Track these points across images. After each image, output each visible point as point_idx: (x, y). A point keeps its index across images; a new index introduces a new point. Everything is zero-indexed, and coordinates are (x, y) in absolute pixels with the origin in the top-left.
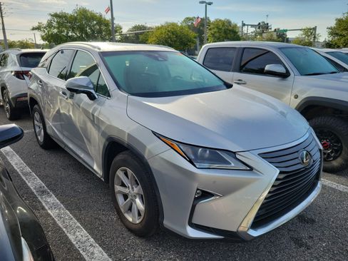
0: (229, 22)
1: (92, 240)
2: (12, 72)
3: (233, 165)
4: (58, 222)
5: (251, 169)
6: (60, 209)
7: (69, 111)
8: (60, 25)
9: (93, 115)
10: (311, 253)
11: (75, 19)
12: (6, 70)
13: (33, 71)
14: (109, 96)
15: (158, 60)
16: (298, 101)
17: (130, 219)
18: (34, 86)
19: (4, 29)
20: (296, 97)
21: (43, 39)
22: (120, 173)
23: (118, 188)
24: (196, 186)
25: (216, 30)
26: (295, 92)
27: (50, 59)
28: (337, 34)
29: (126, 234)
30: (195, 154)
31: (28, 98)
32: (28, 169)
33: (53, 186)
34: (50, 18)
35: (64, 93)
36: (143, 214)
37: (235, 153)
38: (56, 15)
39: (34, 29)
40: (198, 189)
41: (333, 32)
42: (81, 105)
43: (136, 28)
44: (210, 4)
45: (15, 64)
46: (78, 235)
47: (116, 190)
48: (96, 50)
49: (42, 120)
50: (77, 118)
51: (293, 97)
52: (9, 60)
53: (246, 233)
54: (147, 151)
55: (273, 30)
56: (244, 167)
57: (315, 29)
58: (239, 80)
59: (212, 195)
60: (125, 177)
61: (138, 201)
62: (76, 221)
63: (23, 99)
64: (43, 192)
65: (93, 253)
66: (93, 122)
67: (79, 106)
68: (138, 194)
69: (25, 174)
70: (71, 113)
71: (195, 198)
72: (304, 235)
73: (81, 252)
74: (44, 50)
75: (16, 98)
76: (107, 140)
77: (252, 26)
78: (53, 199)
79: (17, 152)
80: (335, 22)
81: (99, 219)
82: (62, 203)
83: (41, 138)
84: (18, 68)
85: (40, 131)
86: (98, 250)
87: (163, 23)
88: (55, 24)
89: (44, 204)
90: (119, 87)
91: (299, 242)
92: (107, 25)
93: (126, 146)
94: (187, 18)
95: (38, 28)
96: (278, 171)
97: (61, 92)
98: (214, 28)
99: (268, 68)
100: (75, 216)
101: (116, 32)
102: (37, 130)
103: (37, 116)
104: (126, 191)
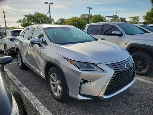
0: (100, 16)
1: (41, 103)
2: (9, 39)
3: (96, 69)
4: (27, 97)
5: (103, 70)
6: (28, 92)
7: (31, 52)
8: (29, 20)
9: (40, 53)
10: (132, 107)
11: (35, 17)
12: (6, 38)
13: (17, 37)
14: (47, 45)
15: (67, 30)
16: (127, 46)
17: (56, 95)
18: (17, 43)
19: (5, 22)
20: (126, 44)
21: (22, 26)
22: (52, 76)
23: (51, 82)
24: (81, 78)
25: (94, 19)
26: (125, 42)
27: (24, 32)
28: (147, 19)
29: (55, 101)
30: (80, 65)
31: (15, 49)
32: (15, 77)
33: (25, 84)
34: (24, 17)
35: (29, 45)
36: (61, 92)
37: (96, 64)
38: (27, 16)
39: (17, 22)
40: (82, 79)
41: (146, 18)
42: (36, 49)
43: (60, 20)
44: (91, 8)
45: (10, 36)
46: (35, 102)
47: (50, 83)
48: (42, 27)
49: (21, 57)
50: (34, 54)
51: (124, 44)
52: (7, 34)
53: (102, 97)
54: (61, 64)
55: (119, 18)
56: (101, 70)
57: (138, 17)
58: (102, 38)
59: (88, 81)
60: (54, 77)
61: (59, 86)
62: (34, 96)
63: (13, 49)
64: (21, 86)
65: (41, 108)
66: (40, 56)
67: (35, 50)
68: (59, 83)
69: (14, 79)
70: (32, 53)
71: (81, 83)
72: (129, 100)
73: (36, 108)
74: (22, 29)
75: (10, 49)
76: (46, 62)
77: (110, 17)
78: (25, 88)
79: (11, 71)
80: (146, 14)
81: (44, 96)
82: (29, 90)
83: (20, 65)
84: (11, 37)
85: (20, 62)
86: (43, 107)
87: (72, 17)
88: (26, 19)
89: (21, 90)
90: (51, 41)
91: (127, 103)
92: (48, 19)
93: (53, 63)
94: (82, 15)
95: (19, 22)
96: (114, 71)
97: (28, 45)
98: (93, 19)
99: (113, 32)
100: (34, 94)
101: (52, 22)
102: (19, 61)
103: (19, 56)
104: (54, 83)
